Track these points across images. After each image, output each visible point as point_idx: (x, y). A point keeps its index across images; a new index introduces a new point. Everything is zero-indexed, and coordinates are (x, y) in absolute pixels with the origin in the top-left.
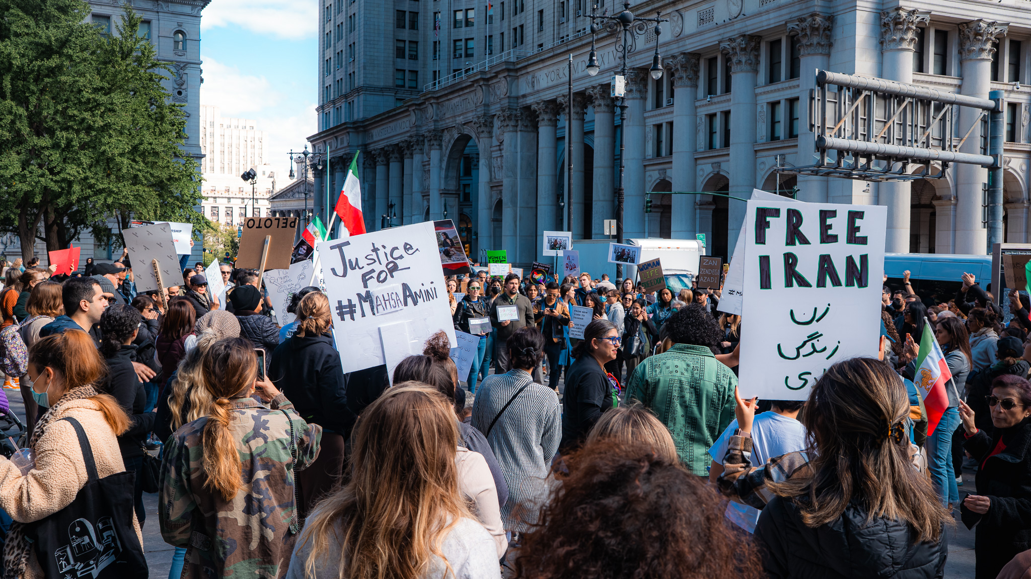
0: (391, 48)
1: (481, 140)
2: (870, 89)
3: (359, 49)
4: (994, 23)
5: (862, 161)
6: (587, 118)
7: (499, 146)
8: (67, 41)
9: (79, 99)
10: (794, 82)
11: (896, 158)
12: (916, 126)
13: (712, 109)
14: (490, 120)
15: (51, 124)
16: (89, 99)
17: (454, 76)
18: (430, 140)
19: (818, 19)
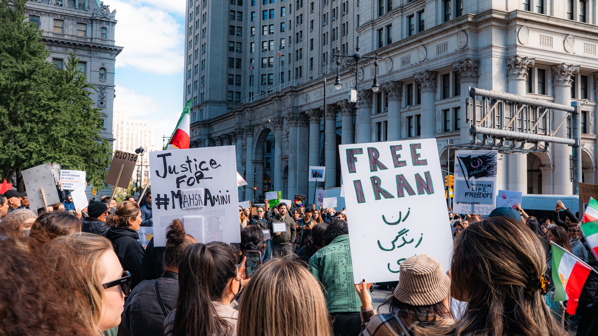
0: (225, 79)
1: (276, 131)
2: (501, 99)
3: (207, 80)
4: (571, 65)
5: (498, 141)
6: (338, 119)
7: (287, 135)
8: (34, 71)
9: (39, 104)
10: (457, 98)
11: (518, 139)
12: (529, 121)
13: (410, 114)
14: (281, 120)
15: (22, 118)
16: (45, 104)
17: (261, 95)
18: (247, 132)
19: (470, 62)
